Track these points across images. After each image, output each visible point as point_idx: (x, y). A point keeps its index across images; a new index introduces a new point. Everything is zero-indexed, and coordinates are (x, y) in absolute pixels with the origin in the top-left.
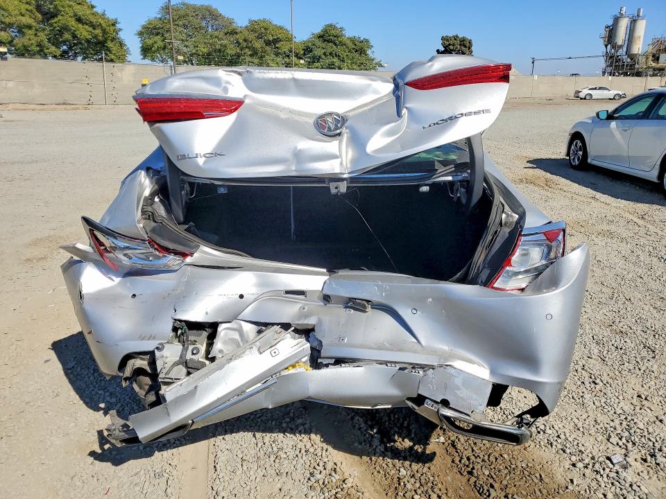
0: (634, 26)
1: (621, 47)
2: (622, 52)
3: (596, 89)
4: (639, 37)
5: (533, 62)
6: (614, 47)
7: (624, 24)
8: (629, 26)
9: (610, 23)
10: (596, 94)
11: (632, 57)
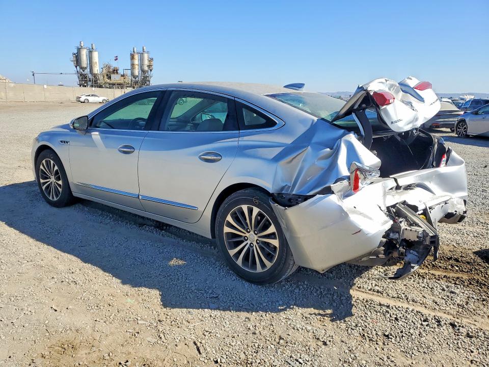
0: (91, 55)
1: (86, 68)
2: (87, 71)
3: (89, 96)
4: (96, 63)
5: (33, 75)
6: (81, 68)
7: (84, 53)
8: (88, 55)
9: (76, 52)
10: (91, 99)
11: (95, 75)
